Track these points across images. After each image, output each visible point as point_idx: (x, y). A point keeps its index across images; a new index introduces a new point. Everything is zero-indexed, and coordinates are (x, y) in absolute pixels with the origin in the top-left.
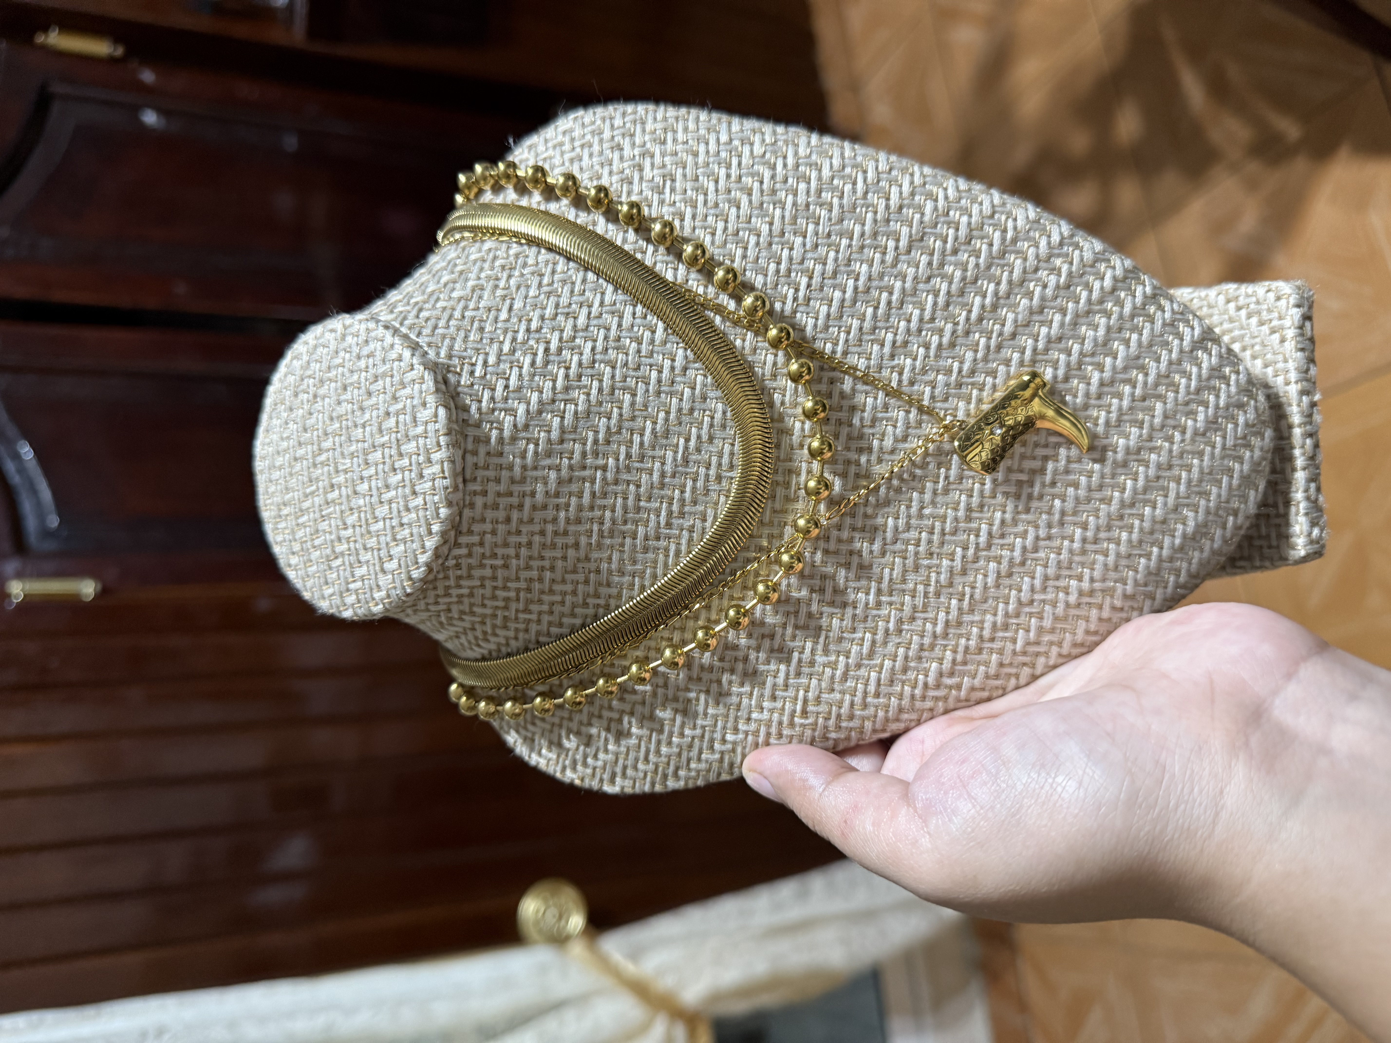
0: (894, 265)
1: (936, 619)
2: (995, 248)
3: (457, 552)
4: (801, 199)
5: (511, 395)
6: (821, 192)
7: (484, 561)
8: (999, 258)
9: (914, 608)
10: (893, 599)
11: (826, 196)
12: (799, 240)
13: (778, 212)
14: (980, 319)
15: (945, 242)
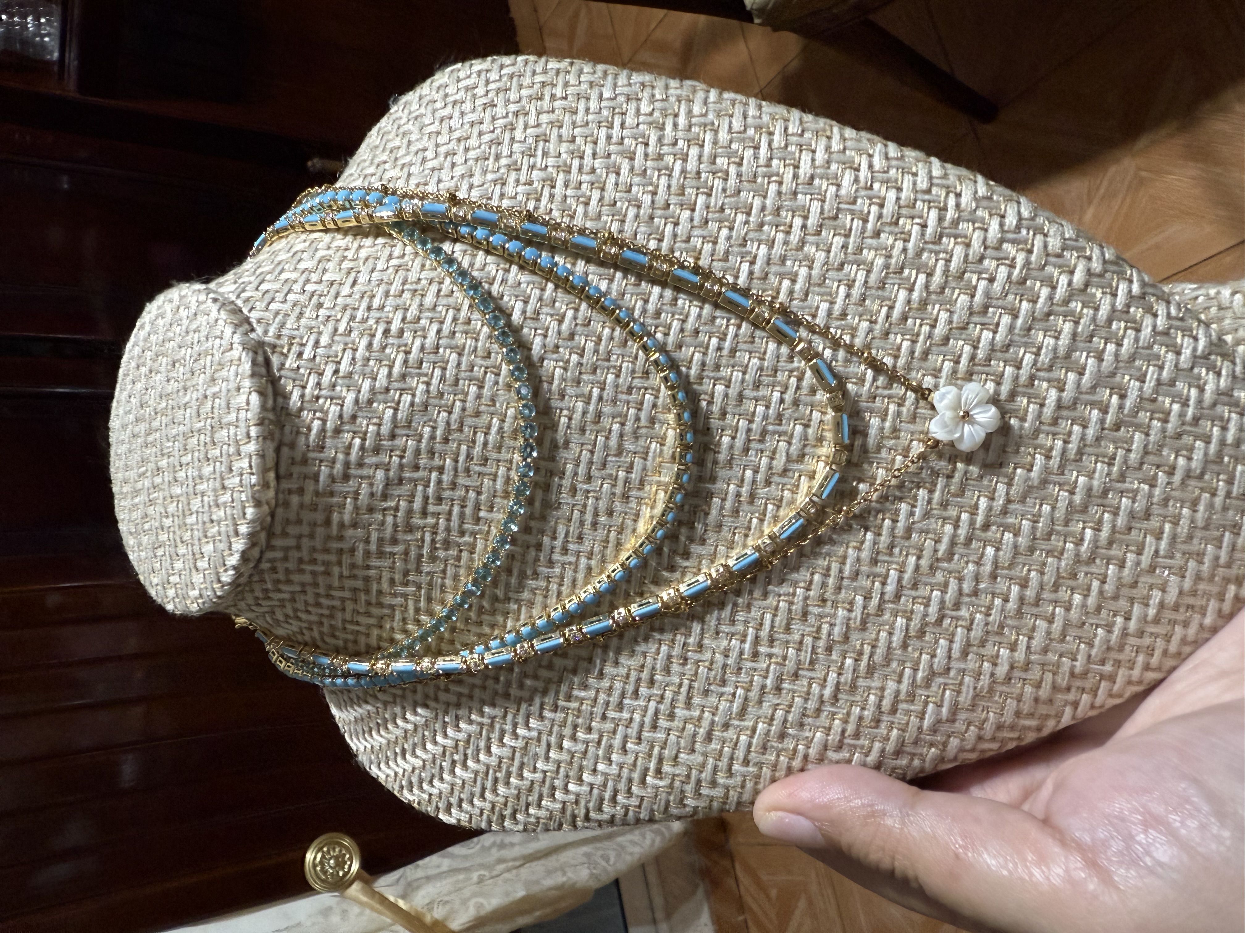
0: (800, 248)
1: (825, 680)
2: (929, 230)
3: (270, 555)
4: (692, 165)
5: (340, 381)
6: (715, 157)
7: (303, 566)
8: (934, 243)
9: (799, 663)
10: (775, 650)
11: (721, 162)
12: (686, 214)
13: (663, 181)
14: (904, 318)
15: (865, 221)
